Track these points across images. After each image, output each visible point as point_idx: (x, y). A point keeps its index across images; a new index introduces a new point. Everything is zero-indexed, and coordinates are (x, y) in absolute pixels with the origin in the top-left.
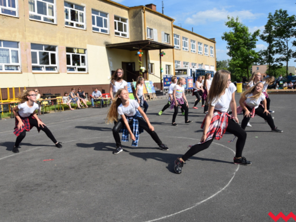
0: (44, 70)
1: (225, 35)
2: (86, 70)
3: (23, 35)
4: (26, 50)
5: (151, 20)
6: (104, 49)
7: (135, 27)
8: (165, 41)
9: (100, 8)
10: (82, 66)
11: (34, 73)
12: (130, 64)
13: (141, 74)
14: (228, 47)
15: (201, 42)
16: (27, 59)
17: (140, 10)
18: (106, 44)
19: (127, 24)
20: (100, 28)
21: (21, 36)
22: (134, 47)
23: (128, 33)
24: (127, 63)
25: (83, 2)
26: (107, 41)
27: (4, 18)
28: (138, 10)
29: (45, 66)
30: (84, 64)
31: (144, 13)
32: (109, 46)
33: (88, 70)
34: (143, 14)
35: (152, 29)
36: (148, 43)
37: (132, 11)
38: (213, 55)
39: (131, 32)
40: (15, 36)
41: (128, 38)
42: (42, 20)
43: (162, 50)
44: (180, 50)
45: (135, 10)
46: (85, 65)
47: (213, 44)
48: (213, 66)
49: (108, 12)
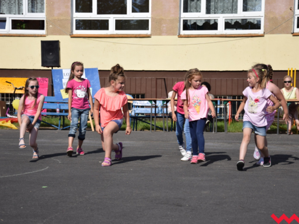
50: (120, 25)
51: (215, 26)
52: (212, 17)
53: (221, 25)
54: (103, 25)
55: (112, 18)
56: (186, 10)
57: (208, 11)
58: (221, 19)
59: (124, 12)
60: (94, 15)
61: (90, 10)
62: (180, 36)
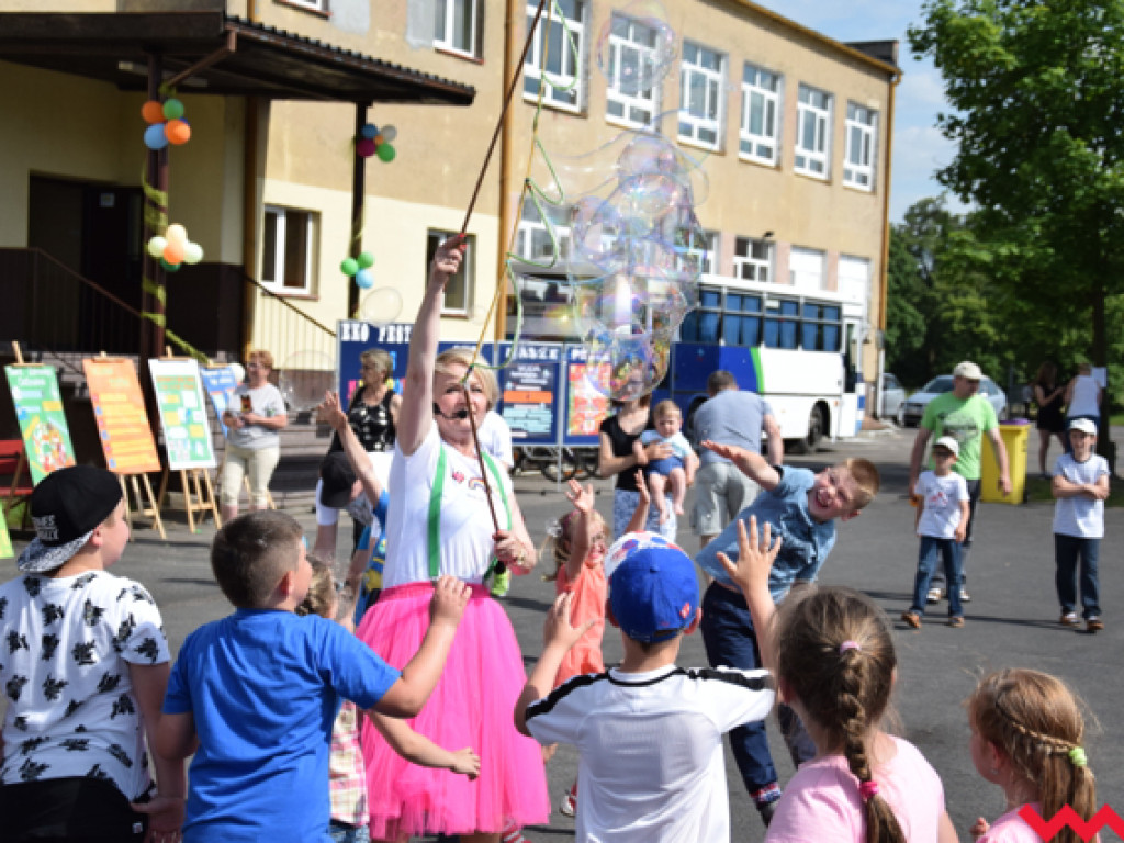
1: (933, 17)
8: (441, 35)
12: (108, 201)
13: (153, 298)
14: (955, 123)
15: (770, 65)
22: (126, 59)
24: (89, 190)
36: (226, 34)
38: (867, 170)
43: (379, 114)
44: (583, 115)
47: (880, 86)
48: (866, 260)
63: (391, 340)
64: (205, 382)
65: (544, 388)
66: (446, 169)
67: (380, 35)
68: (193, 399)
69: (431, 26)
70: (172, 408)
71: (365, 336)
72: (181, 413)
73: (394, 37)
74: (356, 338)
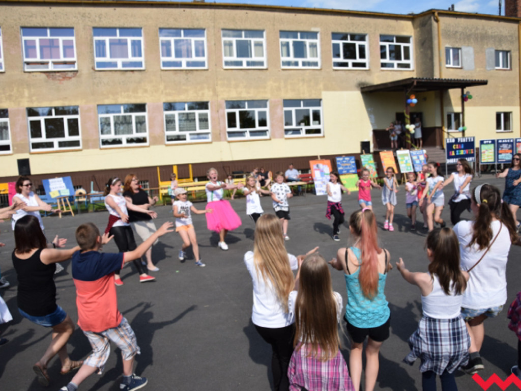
0: (248, 136)
2: (322, 131)
3: (215, 91)
4: (218, 111)
5: (456, 32)
6: (357, 95)
7: (422, 50)
8: (498, 66)
9: (349, 28)
10: (313, 126)
11: (229, 142)
16: (219, 123)
17: (430, 18)
18: (362, 86)
19: (411, 45)
20: (350, 62)
21: (211, 93)
23: (411, 61)
25: (315, 26)
26: (363, 81)
27: (188, 74)
28: (427, 18)
29: (248, 130)
30: (317, 122)
31: (437, 21)
32: (366, 89)
33: (324, 132)
34: (435, 24)
35: (460, 49)
36: (413, 82)
37: (418, 21)
39: (417, 59)
40: (203, 94)
41: (413, 71)
42: (245, 66)
45: (422, 19)
46: (320, 123)
49: (366, 33)
50: (61, 144)
51: (120, 142)
52: (118, 137)
53: (124, 141)
54: (51, 145)
55: (56, 141)
56: (102, 133)
57: (116, 133)
58: (124, 138)
59: (63, 136)
60: (43, 139)
61: (40, 136)
62: (101, 149)
63: (462, 141)
64: (411, 154)
65: (510, 149)
66: (501, 97)
67: (478, 69)
68: (408, 158)
69: (494, 63)
70: (402, 160)
71: (454, 141)
72: (404, 161)
73: (482, 69)
74: (451, 141)
